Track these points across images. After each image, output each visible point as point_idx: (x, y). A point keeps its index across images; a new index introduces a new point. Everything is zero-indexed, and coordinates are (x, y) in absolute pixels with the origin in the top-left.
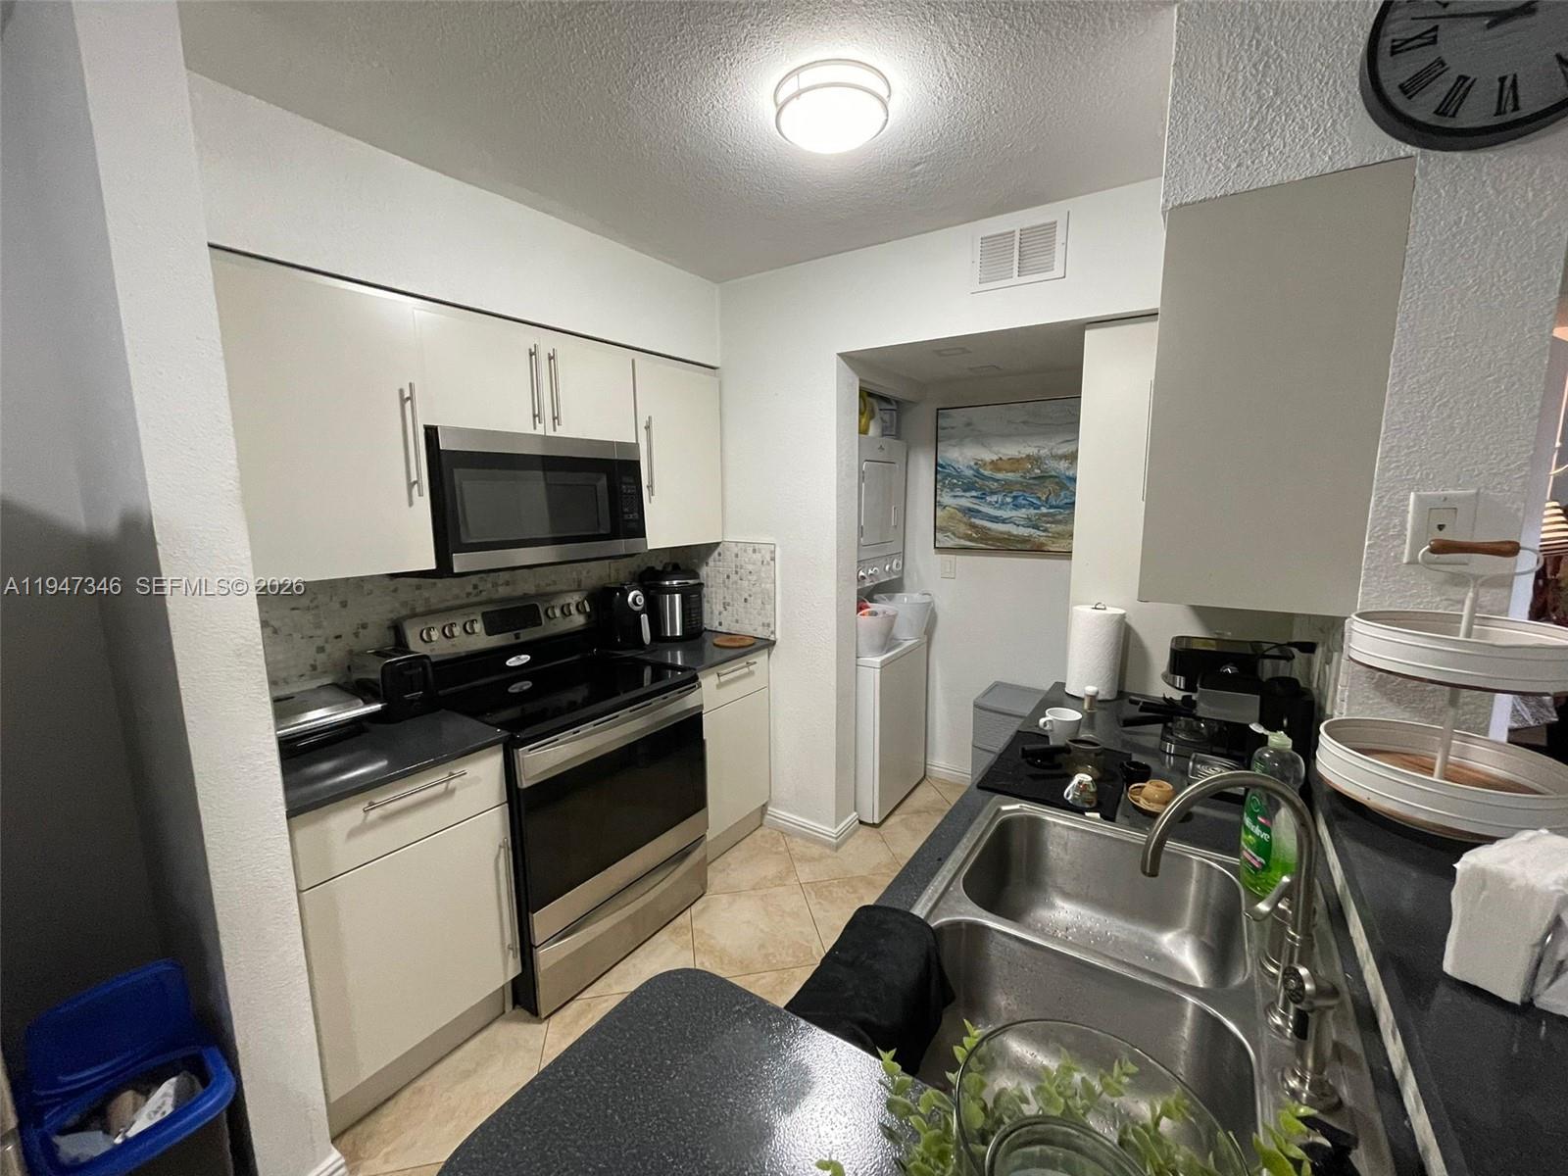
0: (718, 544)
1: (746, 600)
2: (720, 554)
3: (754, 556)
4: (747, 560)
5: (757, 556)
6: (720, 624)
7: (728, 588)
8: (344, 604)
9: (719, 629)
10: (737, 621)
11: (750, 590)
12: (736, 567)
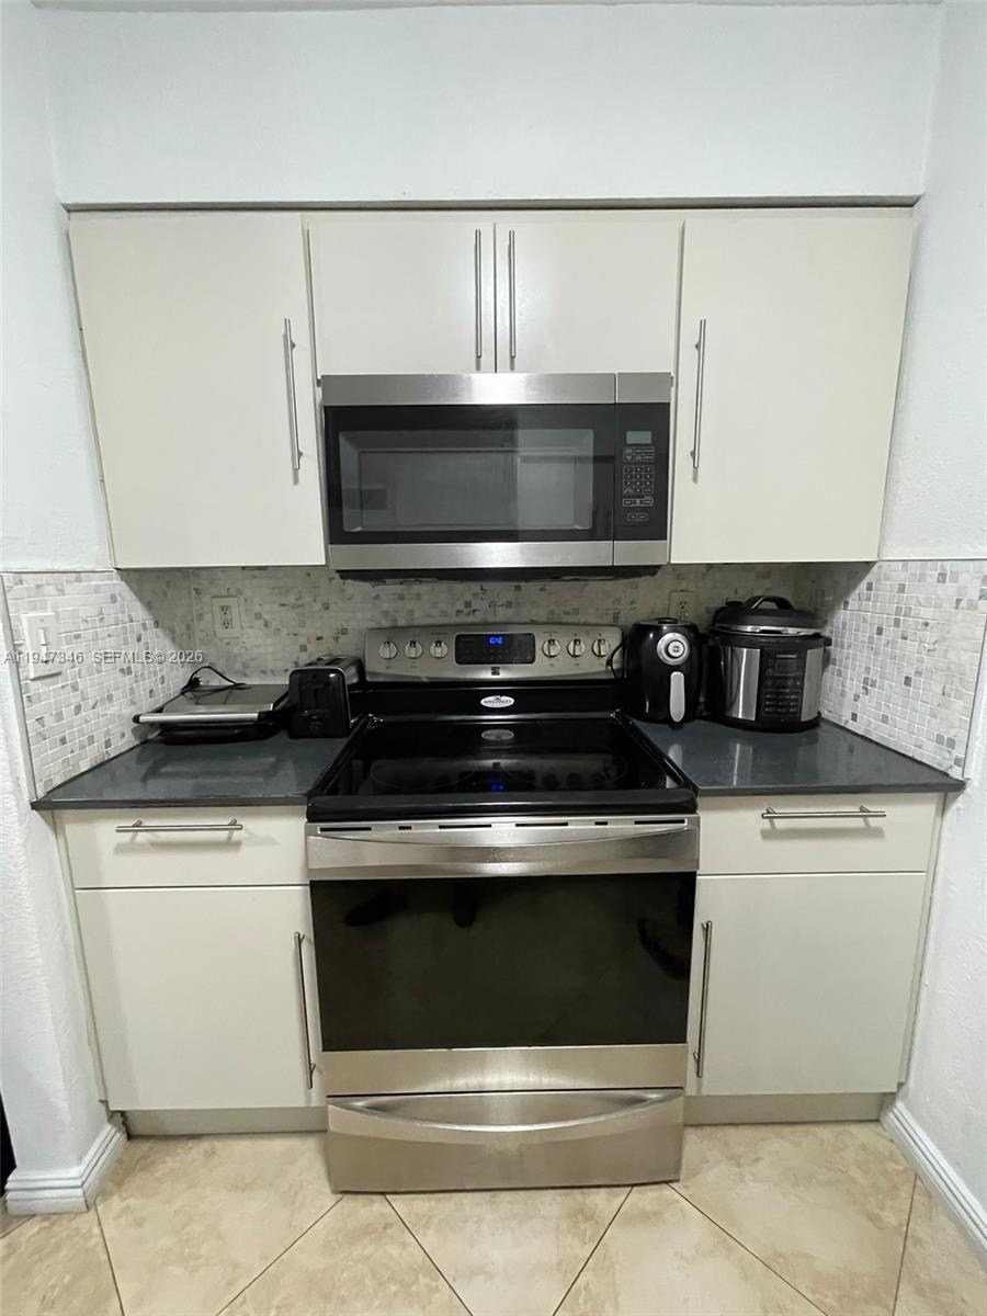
0: (868, 565)
1: (908, 681)
2: (869, 587)
3: (941, 588)
4: (922, 597)
5: (950, 589)
6: (854, 717)
7: (877, 653)
8: (326, 607)
9: (851, 726)
10: (885, 719)
11: (921, 661)
12: (898, 610)
